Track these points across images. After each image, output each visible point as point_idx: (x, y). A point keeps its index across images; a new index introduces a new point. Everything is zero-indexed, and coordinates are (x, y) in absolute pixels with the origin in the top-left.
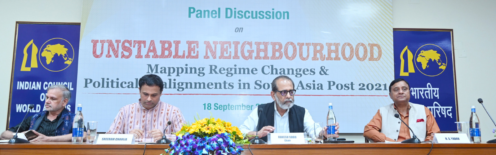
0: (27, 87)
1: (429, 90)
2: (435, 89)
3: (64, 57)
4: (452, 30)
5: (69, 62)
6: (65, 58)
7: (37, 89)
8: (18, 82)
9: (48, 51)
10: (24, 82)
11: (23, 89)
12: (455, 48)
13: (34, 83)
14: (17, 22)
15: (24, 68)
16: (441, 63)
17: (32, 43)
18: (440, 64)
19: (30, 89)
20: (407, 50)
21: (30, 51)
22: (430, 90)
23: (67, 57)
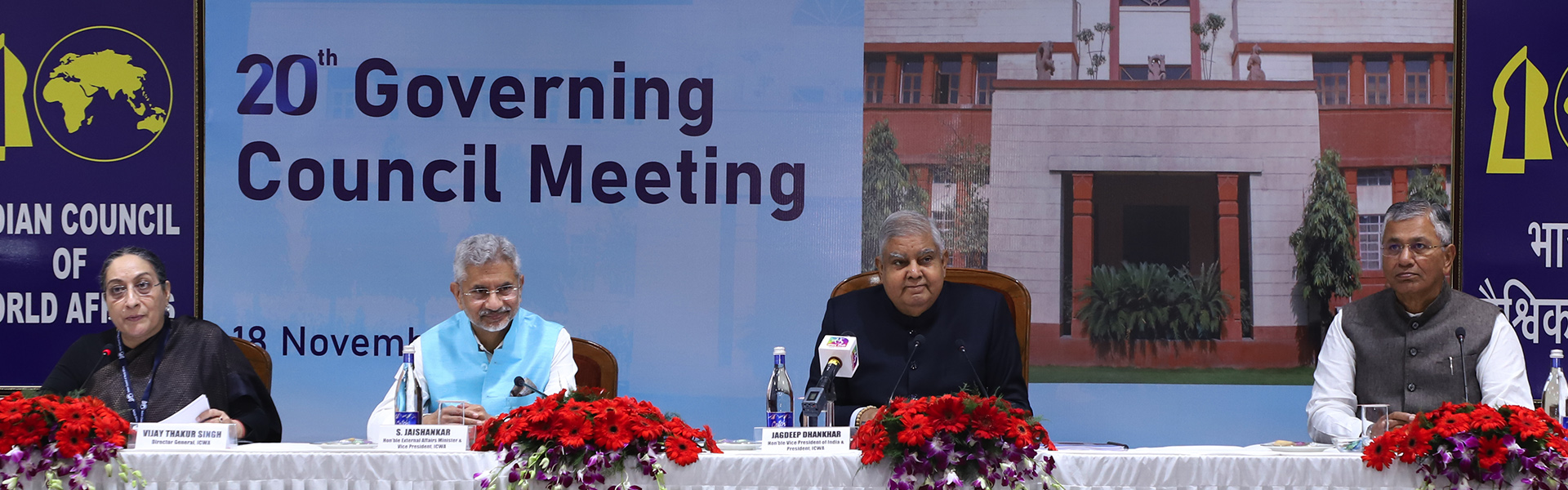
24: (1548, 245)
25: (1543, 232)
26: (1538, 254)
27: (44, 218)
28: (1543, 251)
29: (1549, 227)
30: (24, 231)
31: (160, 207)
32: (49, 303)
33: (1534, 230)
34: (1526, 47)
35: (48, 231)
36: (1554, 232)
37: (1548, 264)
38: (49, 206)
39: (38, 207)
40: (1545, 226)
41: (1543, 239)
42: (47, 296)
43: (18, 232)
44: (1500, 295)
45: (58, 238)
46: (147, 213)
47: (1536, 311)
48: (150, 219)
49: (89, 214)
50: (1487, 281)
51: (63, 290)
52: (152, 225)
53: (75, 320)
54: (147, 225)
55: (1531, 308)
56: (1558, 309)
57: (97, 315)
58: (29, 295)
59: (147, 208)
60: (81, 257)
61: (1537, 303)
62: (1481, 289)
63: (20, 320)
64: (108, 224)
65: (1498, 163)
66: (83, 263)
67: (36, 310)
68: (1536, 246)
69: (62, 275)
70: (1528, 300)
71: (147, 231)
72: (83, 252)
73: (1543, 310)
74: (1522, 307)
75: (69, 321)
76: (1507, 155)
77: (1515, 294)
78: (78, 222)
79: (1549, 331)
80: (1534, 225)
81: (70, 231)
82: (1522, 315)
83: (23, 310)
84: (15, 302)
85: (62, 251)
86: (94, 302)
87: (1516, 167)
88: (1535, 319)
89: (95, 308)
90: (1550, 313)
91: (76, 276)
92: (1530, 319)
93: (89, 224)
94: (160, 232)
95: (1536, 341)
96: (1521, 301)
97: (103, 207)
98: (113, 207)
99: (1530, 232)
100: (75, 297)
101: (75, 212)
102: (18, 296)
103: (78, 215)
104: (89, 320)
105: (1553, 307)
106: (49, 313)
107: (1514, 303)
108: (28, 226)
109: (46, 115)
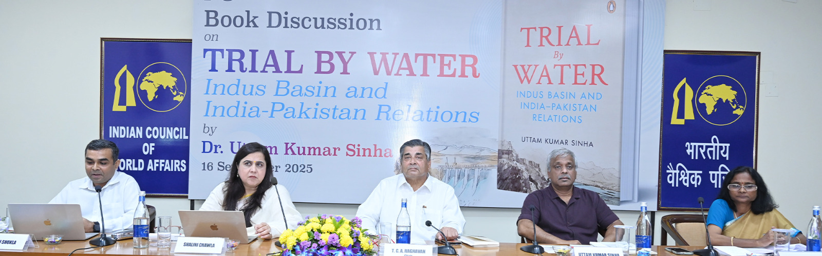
0: (123, 134)
1: (714, 147)
2: (723, 145)
3: (172, 91)
4: (759, 53)
5: (179, 98)
6: (174, 92)
7: (137, 137)
8: (111, 127)
9: (149, 82)
10: (118, 127)
11: (118, 137)
12: (761, 82)
13: (133, 128)
14: (102, 39)
15: (117, 108)
16: (737, 104)
17: (126, 71)
18: (734, 107)
19: (128, 137)
20: (684, 85)
21: (123, 81)
22: (716, 147)
23: (177, 92)
24: (692, 151)
25: (691, 146)
26: (689, 154)
27: (140, 132)
28: (691, 153)
29: (693, 144)
30: (132, 137)
31: (181, 128)
32: (141, 163)
33: (687, 145)
34: (685, 79)
35: (141, 137)
36: (695, 146)
37: (693, 158)
38: (141, 128)
39: (137, 128)
40: (692, 144)
41: (691, 149)
42: (140, 161)
43: (130, 137)
44: (675, 169)
45: (145, 139)
46: (176, 131)
47: (688, 175)
48: (177, 133)
49: (156, 131)
50: (670, 164)
51: (146, 158)
52: (178, 135)
53: (150, 170)
54: (176, 135)
55: (686, 174)
56: (696, 174)
57: (158, 168)
58: (134, 160)
59: (177, 129)
60: (153, 147)
61: (688, 172)
62: (668, 167)
63: (131, 169)
64: (163, 135)
65: (675, 121)
66: (153, 149)
67: (136, 166)
68: (688, 151)
69: (146, 153)
70: (685, 171)
71: (176, 137)
72: (153, 144)
73: (691, 175)
74: (683, 174)
75: (148, 170)
76: (678, 117)
77: (681, 169)
78: (152, 134)
79: (693, 183)
80: (688, 143)
81: (149, 137)
82: (683, 177)
83: (132, 166)
84: (129, 162)
85: (146, 144)
86: (157, 163)
87: (681, 122)
88: (687, 178)
89: (157, 165)
90: (693, 176)
91: (151, 153)
92: (686, 178)
93: (156, 135)
94: (181, 138)
95: (688, 186)
96: (683, 171)
97: (161, 128)
98: (165, 128)
99: (686, 146)
100: (150, 161)
101: (151, 130)
102: (130, 160)
103: (152, 131)
104: (155, 170)
105: (694, 174)
106: (141, 167)
107: (680, 172)
108: (134, 135)
109: (141, 95)
